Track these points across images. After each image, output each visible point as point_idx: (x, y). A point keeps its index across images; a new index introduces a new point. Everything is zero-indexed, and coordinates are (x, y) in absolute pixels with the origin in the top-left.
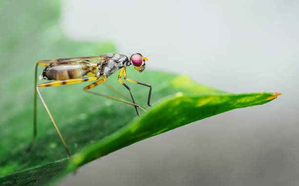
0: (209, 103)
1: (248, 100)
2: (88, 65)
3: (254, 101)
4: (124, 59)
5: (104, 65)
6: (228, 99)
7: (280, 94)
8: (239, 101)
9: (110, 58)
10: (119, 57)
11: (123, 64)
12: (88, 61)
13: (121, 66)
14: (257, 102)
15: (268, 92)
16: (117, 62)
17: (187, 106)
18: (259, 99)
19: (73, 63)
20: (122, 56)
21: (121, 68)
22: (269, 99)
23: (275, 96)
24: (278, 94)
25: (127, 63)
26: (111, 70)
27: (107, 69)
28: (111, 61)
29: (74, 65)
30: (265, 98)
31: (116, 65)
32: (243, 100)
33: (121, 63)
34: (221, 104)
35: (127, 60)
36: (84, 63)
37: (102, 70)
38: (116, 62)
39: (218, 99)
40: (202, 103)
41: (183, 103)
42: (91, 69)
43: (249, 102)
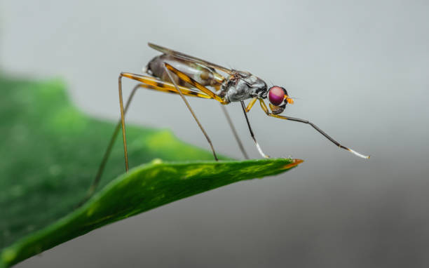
0: (200, 173)
1: (256, 169)
2: (210, 75)
3: (264, 171)
4: (260, 86)
5: (231, 84)
6: (227, 168)
7: (301, 161)
8: (242, 171)
9: (243, 77)
10: (254, 81)
11: (257, 92)
12: (213, 69)
13: (253, 94)
14: (268, 172)
15: (285, 158)
16: (249, 87)
17: (168, 178)
18: (271, 168)
19: (192, 65)
20: (260, 81)
21: (252, 96)
22: (286, 168)
23: (293, 164)
24: (298, 162)
25: (262, 94)
26: (238, 94)
27: (232, 91)
28: (241, 82)
29: (192, 67)
30: (280, 167)
31: (246, 89)
32: (249, 170)
33: (254, 90)
34: (217, 175)
35: (264, 89)
36: (206, 70)
37: (226, 89)
38: (248, 85)
39: (212, 167)
40: (191, 173)
41: (162, 174)
42: (212, 82)
43: (257, 172)
